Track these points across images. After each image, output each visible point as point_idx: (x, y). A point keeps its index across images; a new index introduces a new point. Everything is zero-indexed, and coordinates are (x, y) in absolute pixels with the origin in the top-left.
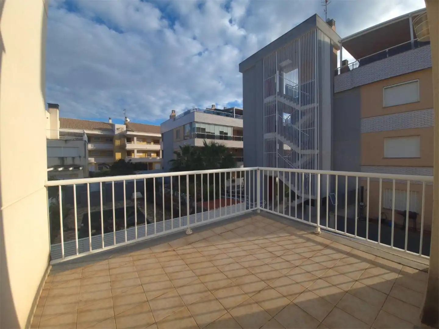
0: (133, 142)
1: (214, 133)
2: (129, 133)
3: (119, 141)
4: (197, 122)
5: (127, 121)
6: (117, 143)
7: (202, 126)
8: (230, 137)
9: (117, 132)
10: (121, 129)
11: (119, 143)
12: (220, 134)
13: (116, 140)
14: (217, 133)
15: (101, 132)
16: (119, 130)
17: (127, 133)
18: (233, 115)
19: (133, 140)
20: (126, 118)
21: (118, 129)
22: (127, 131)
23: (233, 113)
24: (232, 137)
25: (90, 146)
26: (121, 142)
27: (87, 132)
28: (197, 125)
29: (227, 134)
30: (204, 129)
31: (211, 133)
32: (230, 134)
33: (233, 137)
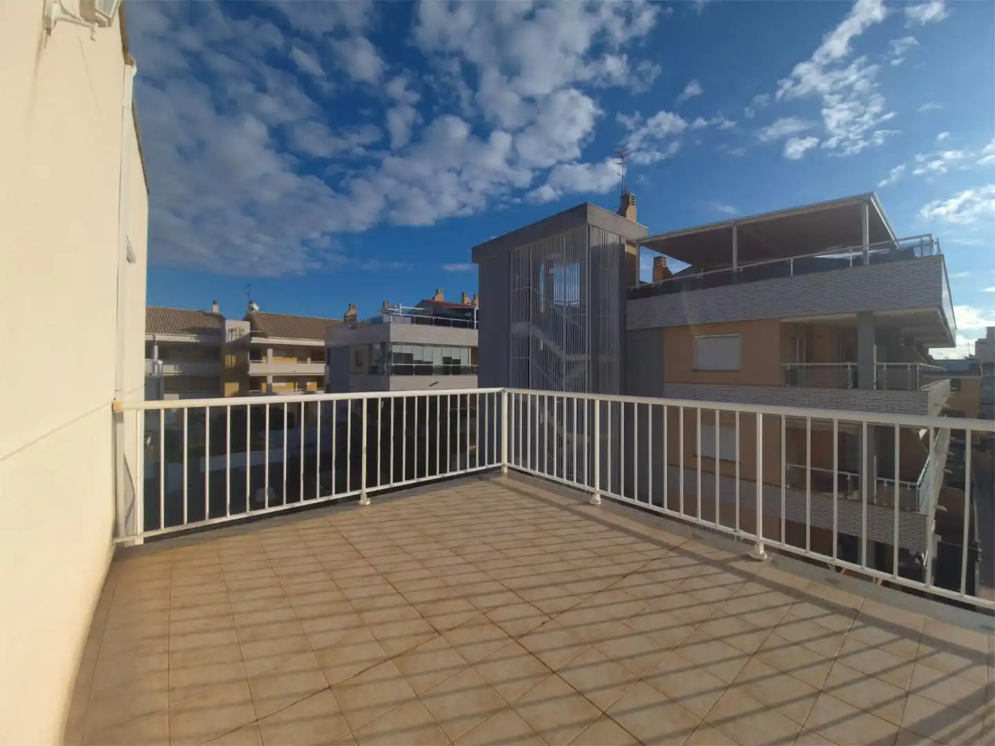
0: (264, 360)
1: (432, 363)
2: (255, 340)
3: (234, 357)
4: (395, 343)
5: (253, 309)
6: (230, 361)
7: (406, 350)
8: (465, 367)
9: (230, 338)
10: (238, 330)
11: (234, 361)
12: (444, 364)
13: (227, 356)
14: (438, 363)
15: (196, 338)
16: (234, 333)
17: (251, 340)
18: (473, 323)
19: (266, 355)
20: (251, 302)
21: (232, 331)
22: (252, 335)
23: (473, 319)
24: (469, 368)
26: (237, 359)
27: (160, 338)
28: (395, 349)
29: (458, 361)
30: (411, 356)
31: (426, 363)
32: (466, 362)
33: (472, 367)
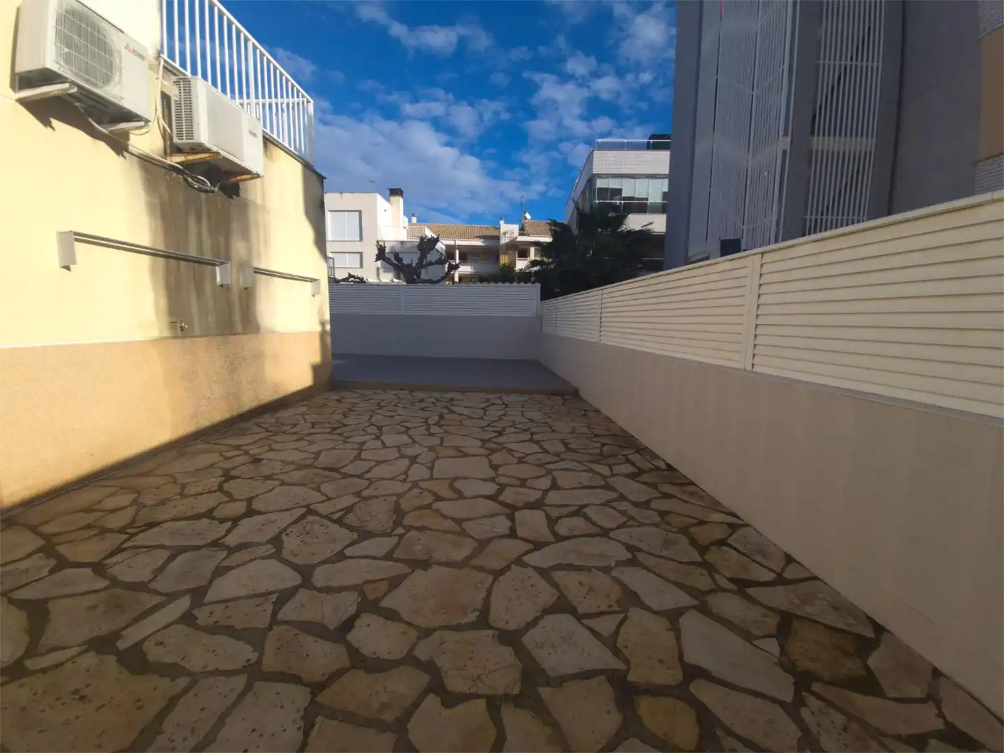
1: (647, 199)
2: (521, 239)
3: (506, 258)
4: (599, 176)
5: (526, 218)
7: (613, 184)
9: (504, 240)
10: (510, 233)
11: (506, 262)
12: (663, 200)
13: (502, 255)
15: (483, 242)
16: (507, 236)
17: (519, 239)
19: (529, 254)
21: (505, 234)
22: (520, 235)
25: (466, 269)
27: (459, 243)
28: (600, 184)
30: (619, 191)
31: (638, 199)
